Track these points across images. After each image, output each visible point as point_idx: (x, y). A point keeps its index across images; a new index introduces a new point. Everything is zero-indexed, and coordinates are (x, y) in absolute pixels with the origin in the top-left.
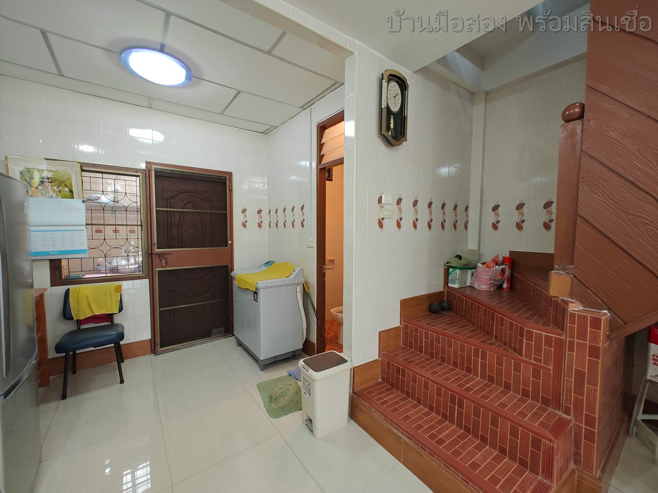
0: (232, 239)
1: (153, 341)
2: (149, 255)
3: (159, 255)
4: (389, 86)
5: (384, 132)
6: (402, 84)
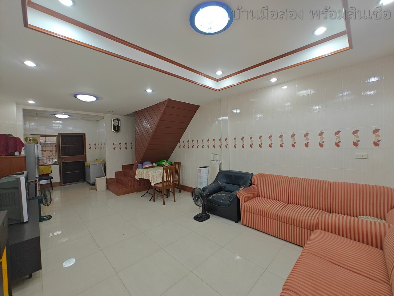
0: (86, 153)
1: (60, 182)
2: (59, 158)
3: (62, 158)
4: (114, 121)
5: (113, 130)
6: (118, 120)
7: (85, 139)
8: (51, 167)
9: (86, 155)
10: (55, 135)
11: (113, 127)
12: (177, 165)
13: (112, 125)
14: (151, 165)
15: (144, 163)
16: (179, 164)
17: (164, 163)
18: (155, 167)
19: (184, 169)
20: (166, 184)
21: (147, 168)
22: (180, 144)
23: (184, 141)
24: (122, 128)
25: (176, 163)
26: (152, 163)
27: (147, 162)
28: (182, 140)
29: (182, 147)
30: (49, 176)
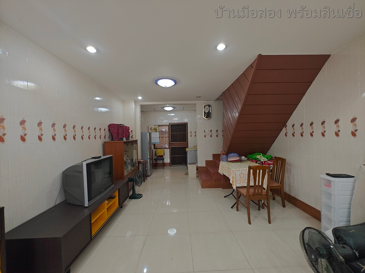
1: (170, 163)
2: (169, 144)
3: (171, 143)
4: (205, 107)
5: (204, 117)
6: (209, 106)
7: (187, 127)
8: (164, 150)
9: (188, 141)
10: (167, 125)
11: (203, 113)
12: (280, 162)
13: (203, 112)
14: (238, 158)
15: (230, 155)
16: (282, 162)
17: (258, 157)
18: (244, 161)
19: (292, 169)
20: (255, 191)
21: (232, 162)
22: (286, 130)
23: (293, 126)
24: (213, 115)
25: (277, 159)
26: (240, 155)
27: (232, 154)
28: (289, 123)
29: (290, 134)
30: (163, 157)
